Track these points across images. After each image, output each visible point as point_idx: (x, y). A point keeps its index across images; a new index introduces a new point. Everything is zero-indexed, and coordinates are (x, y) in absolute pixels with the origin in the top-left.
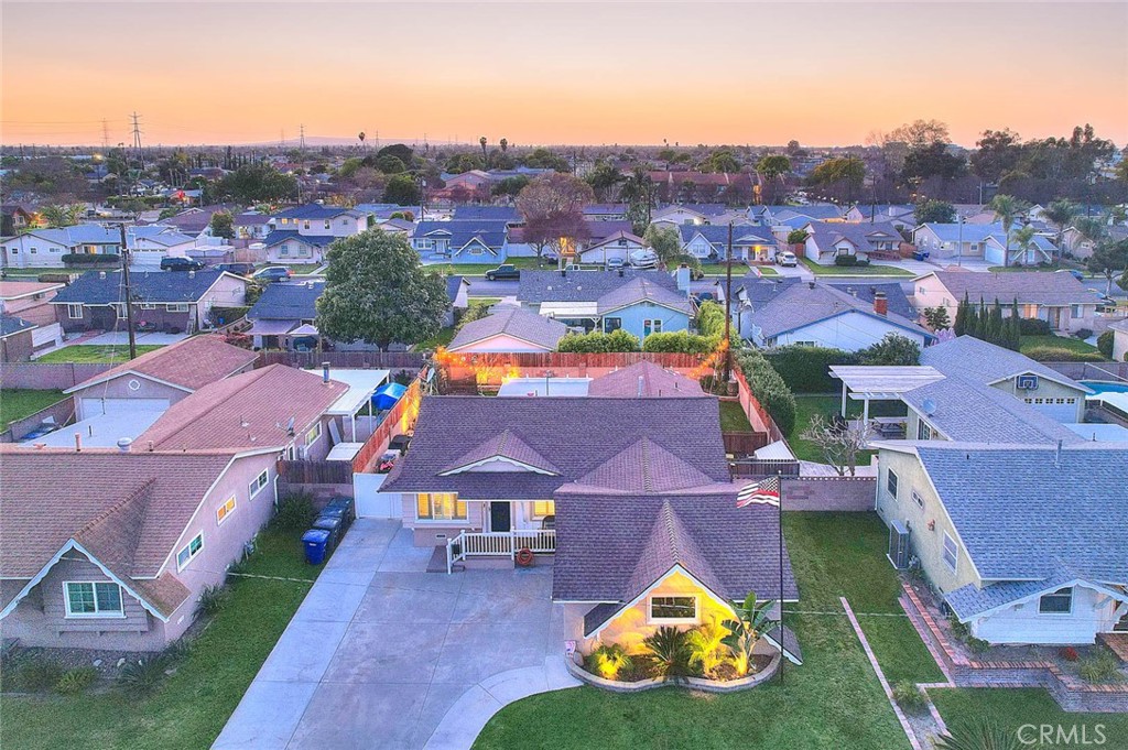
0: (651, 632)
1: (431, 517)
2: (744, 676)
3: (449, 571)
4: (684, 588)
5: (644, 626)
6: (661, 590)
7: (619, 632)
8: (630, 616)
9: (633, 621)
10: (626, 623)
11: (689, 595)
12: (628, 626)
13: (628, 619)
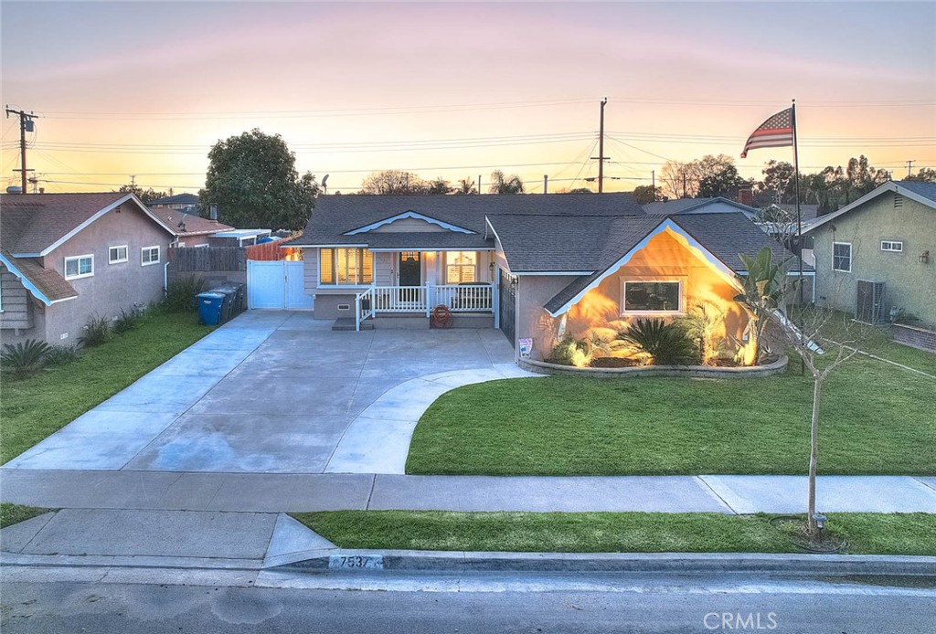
0: (625, 325)
1: (333, 282)
2: (751, 366)
3: (358, 330)
4: (665, 270)
5: (616, 319)
6: (638, 271)
7: (586, 327)
8: (599, 307)
9: (603, 313)
10: (594, 315)
11: (672, 281)
12: (596, 319)
13: (597, 310)
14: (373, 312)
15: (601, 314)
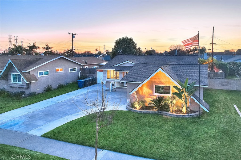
0: (155, 98)
1: (110, 79)
2: (185, 113)
3: (111, 91)
4: (166, 82)
5: (152, 96)
6: (158, 83)
7: (144, 97)
8: (147, 92)
9: (149, 93)
10: (146, 94)
11: (168, 85)
12: (147, 95)
13: (147, 93)
14: (115, 87)
15: (148, 94)
